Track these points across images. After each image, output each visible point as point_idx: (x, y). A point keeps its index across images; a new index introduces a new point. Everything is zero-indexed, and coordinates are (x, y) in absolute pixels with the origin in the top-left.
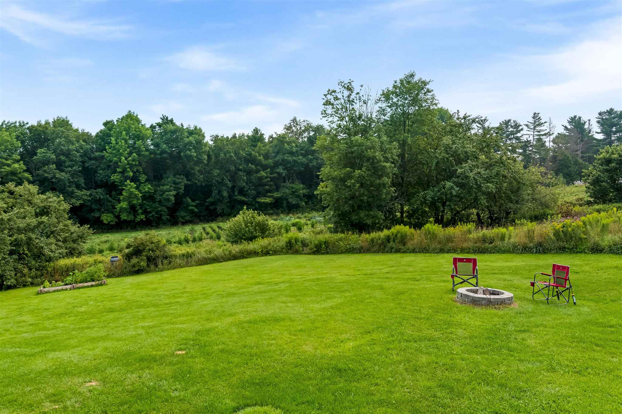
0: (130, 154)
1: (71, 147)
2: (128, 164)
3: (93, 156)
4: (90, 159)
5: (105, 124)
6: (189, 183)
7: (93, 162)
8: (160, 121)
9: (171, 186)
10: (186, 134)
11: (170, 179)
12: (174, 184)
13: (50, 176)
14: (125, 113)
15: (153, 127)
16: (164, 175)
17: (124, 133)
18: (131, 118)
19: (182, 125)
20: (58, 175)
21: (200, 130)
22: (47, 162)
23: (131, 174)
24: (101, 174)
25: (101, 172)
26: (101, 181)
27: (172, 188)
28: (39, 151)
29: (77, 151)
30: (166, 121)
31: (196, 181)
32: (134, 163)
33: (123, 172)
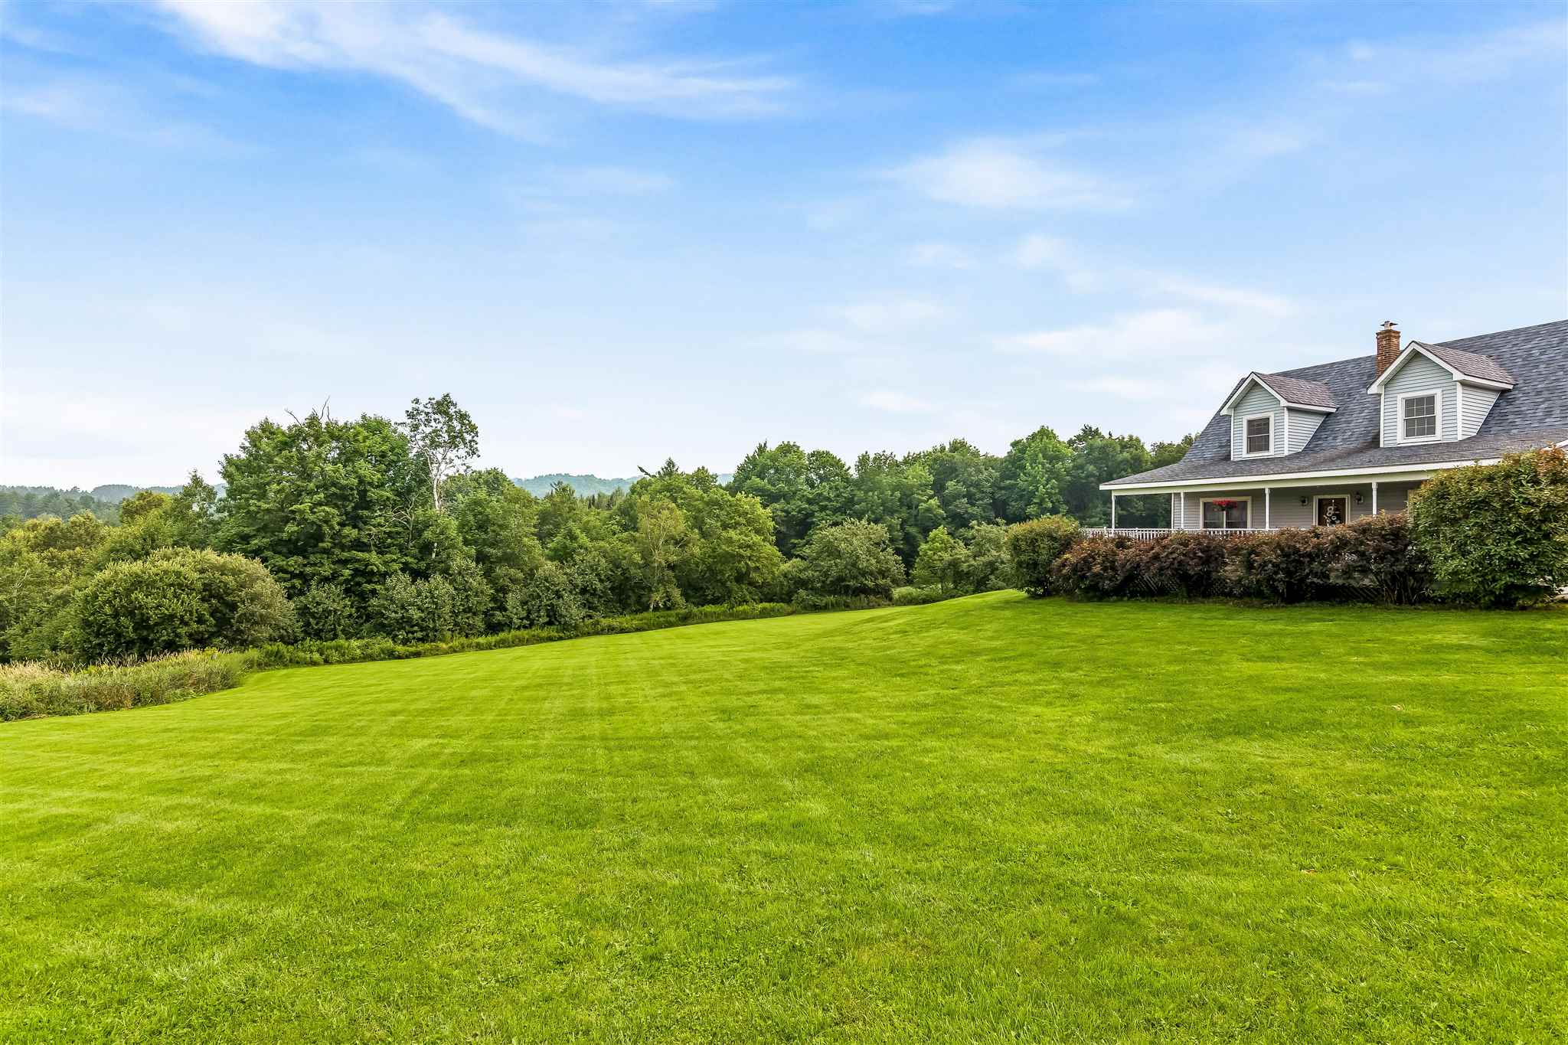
0: (1048, 481)
1: (981, 477)
2: (1047, 493)
3: (1002, 484)
4: (1001, 489)
5: (1015, 444)
6: (1124, 513)
7: (1003, 492)
8: (1081, 433)
9: (1101, 519)
10: (1119, 449)
11: (1099, 509)
12: (1104, 515)
13: (962, 512)
14: (1037, 429)
15: (1071, 442)
16: (1090, 505)
17: (1040, 455)
18: (1044, 433)
19: (1110, 434)
20: (970, 511)
21: (1138, 440)
22: (956, 496)
23: (1050, 505)
24: (1013, 506)
25: (1013, 503)
26: (1014, 514)
27: (1102, 521)
28: (949, 483)
29: (987, 481)
30: (1090, 433)
31: (1134, 511)
32: (1053, 491)
33: (1040, 504)
